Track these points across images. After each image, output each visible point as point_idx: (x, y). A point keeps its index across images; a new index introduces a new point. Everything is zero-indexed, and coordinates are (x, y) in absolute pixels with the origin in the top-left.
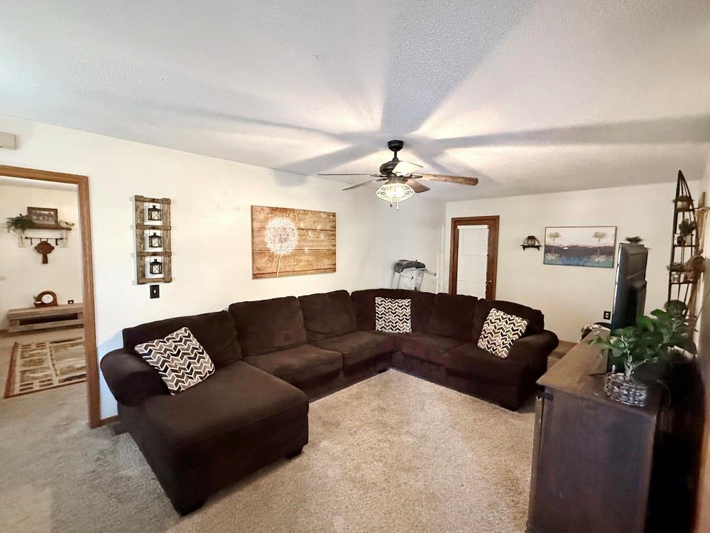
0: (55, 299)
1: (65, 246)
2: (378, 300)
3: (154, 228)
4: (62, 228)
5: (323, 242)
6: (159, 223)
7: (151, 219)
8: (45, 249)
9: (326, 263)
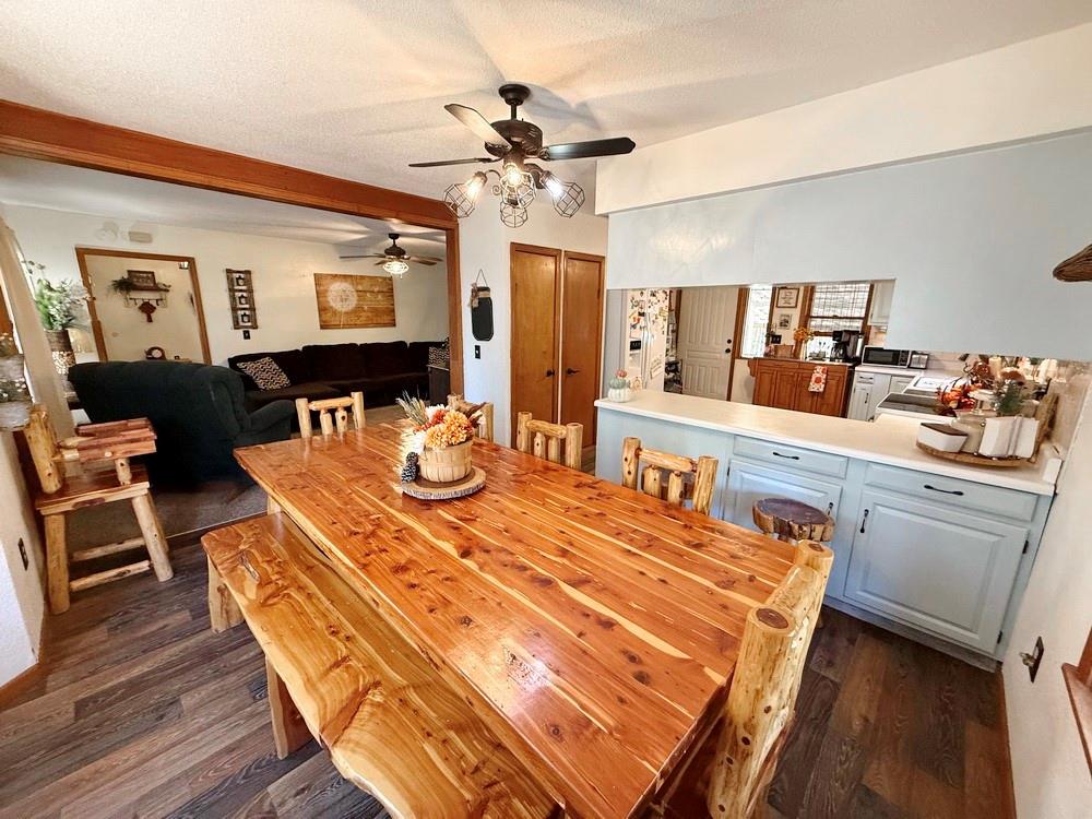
0: (163, 355)
1: (165, 306)
2: (431, 349)
3: (241, 291)
4: (161, 290)
5: (381, 302)
6: (244, 288)
7: (238, 285)
8: (147, 309)
9: (386, 319)
